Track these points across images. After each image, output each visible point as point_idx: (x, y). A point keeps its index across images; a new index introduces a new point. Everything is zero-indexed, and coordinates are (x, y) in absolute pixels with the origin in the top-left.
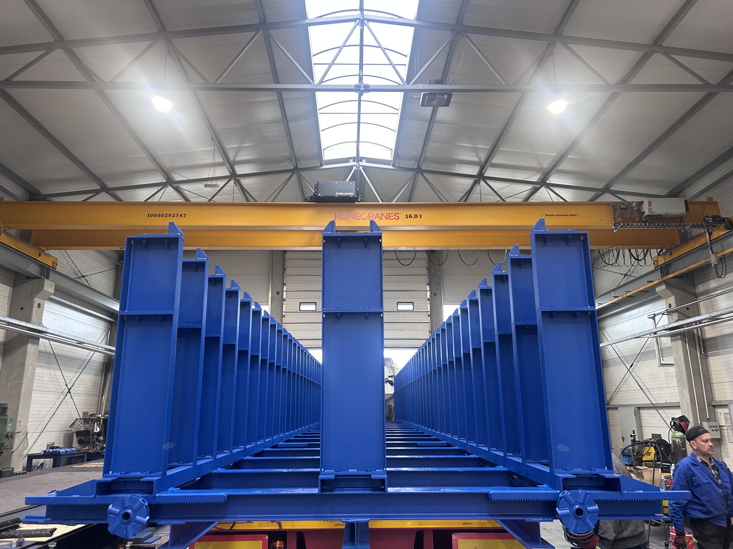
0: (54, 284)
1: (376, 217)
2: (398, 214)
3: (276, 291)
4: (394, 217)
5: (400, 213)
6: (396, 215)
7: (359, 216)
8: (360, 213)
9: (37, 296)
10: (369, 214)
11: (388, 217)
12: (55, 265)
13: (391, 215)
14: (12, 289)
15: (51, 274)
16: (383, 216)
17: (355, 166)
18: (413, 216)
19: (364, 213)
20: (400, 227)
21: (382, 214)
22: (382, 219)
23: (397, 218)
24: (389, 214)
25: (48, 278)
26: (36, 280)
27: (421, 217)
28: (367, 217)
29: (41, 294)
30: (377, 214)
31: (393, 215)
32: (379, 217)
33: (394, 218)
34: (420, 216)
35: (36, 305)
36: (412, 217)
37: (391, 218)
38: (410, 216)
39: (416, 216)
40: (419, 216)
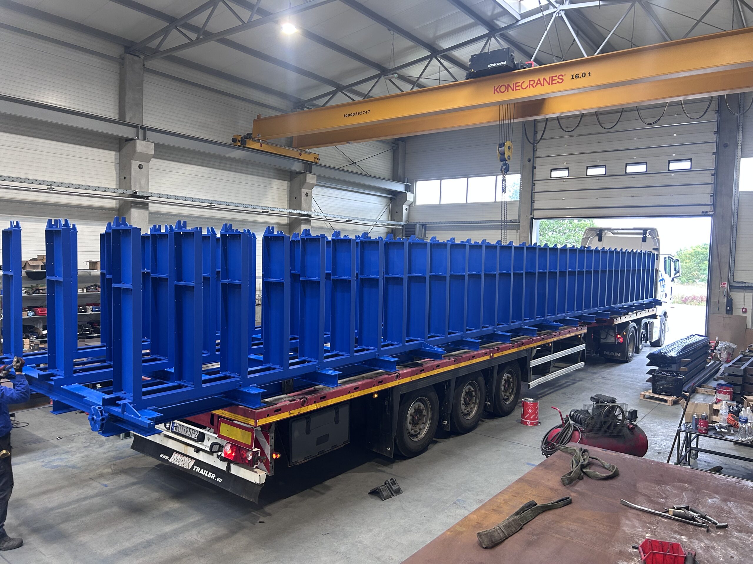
0: (316, 176)
1: (537, 84)
2: (563, 76)
3: (528, 158)
4: (558, 80)
5: (565, 75)
6: (561, 77)
7: (519, 86)
8: (519, 83)
9: (304, 187)
10: (530, 81)
11: (551, 82)
12: (316, 160)
13: (554, 78)
14: (289, 183)
15: (314, 168)
16: (545, 81)
17: (556, 13)
18: (580, 75)
19: (524, 82)
20: (564, 92)
21: (544, 79)
22: (544, 85)
23: (560, 81)
24: (552, 77)
25: (310, 172)
26: (302, 175)
27: (590, 76)
28: (528, 85)
29: (305, 186)
30: (539, 80)
31: (556, 78)
32: (540, 83)
33: (558, 82)
34: (589, 73)
35: (304, 195)
36: (578, 76)
37: (554, 82)
38: (577, 77)
39: (584, 74)
40: (587, 75)
